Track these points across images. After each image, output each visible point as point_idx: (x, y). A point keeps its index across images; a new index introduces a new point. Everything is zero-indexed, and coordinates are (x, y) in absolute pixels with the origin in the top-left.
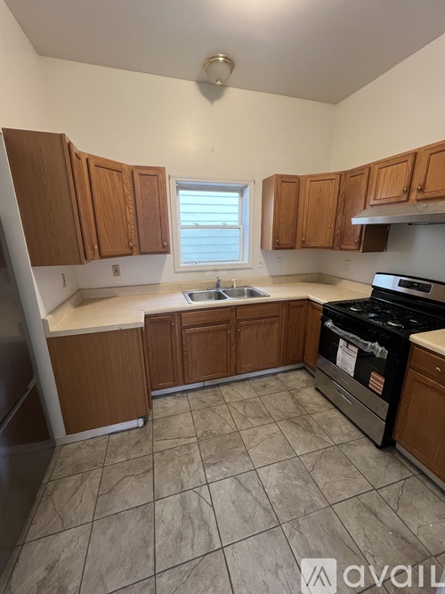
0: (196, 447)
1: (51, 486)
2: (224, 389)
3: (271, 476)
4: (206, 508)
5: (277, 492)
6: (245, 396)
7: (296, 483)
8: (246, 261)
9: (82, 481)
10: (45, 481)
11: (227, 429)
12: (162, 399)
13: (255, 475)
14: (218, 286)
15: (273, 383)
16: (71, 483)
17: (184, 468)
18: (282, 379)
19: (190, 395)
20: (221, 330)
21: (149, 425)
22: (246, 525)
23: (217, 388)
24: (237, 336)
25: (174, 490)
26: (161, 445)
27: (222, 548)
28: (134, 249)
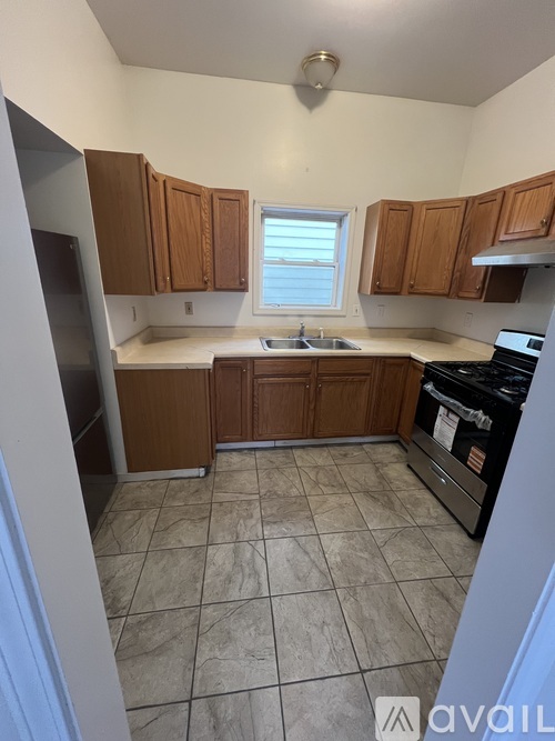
0: (258, 504)
1: (111, 516)
2: (297, 453)
3: (335, 545)
4: (259, 561)
5: (338, 559)
6: (320, 462)
7: (362, 555)
8: (339, 308)
9: (140, 516)
10: (106, 510)
11: (294, 492)
12: (227, 454)
13: (317, 540)
14: (302, 334)
15: (356, 453)
16: (129, 517)
17: (241, 521)
18: (367, 450)
19: (258, 454)
20: (300, 383)
21: (211, 476)
22: (298, 582)
23: (290, 451)
24: (318, 392)
25: (228, 538)
26: (220, 496)
27: (270, 597)
28: (209, 284)
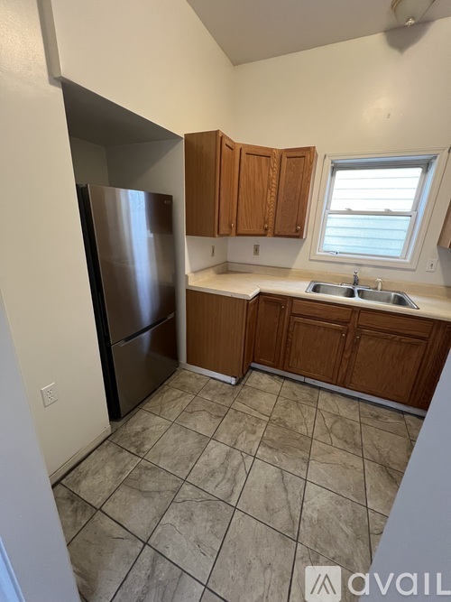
0: (264, 425)
1: (166, 388)
2: (323, 395)
3: (318, 501)
4: (242, 474)
5: (315, 515)
6: (344, 412)
7: (345, 528)
8: (408, 261)
9: (182, 395)
10: (165, 383)
11: (302, 429)
12: (260, 374)
13: (302, 486)
14: (356, 283)
15: (393, 420)
16: (176, 393)
17: (244, 433)
18: (409, 422)
19: (286, 383)
20: (336, 330)
21: (239, 387)
22: (265, 512)
23: (316, 391)
25: (228, 441)
26: (239, 406)
27: (235, 508)
28: (269, 230)
